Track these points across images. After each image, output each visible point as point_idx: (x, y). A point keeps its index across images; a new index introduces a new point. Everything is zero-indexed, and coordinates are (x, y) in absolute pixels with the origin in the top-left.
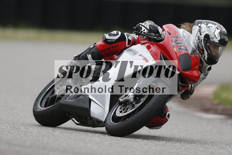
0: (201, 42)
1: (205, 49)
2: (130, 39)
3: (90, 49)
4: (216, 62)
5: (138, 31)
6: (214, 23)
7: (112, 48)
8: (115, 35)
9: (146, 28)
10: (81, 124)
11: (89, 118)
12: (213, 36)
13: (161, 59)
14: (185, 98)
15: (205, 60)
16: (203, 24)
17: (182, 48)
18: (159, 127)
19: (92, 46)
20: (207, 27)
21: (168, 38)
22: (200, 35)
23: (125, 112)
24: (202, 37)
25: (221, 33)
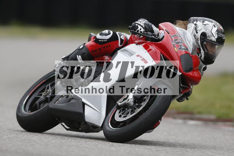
0: (197, 41)
1: (201, 48)
2: (123, 38)
3: (79, 50)
4: (213, 62)
5: (134, 30)
6: (210, 21)
7: (104, 48)
8: (106, 35)
9: (142, 26)
10: (72, 129)
11: (83, 123)
12: (210, 34)
13: (161, 59)
14: (181, 101)
15: (201, 60)
16: (198, 21)
17: (182, 47)
18: (151, 131)
19: (82, 46)
20: (203, 24)
21: (167, 37)
22: (196, 33)
23: (124, 117)
24: (199, 35)
25: (218, 31)
